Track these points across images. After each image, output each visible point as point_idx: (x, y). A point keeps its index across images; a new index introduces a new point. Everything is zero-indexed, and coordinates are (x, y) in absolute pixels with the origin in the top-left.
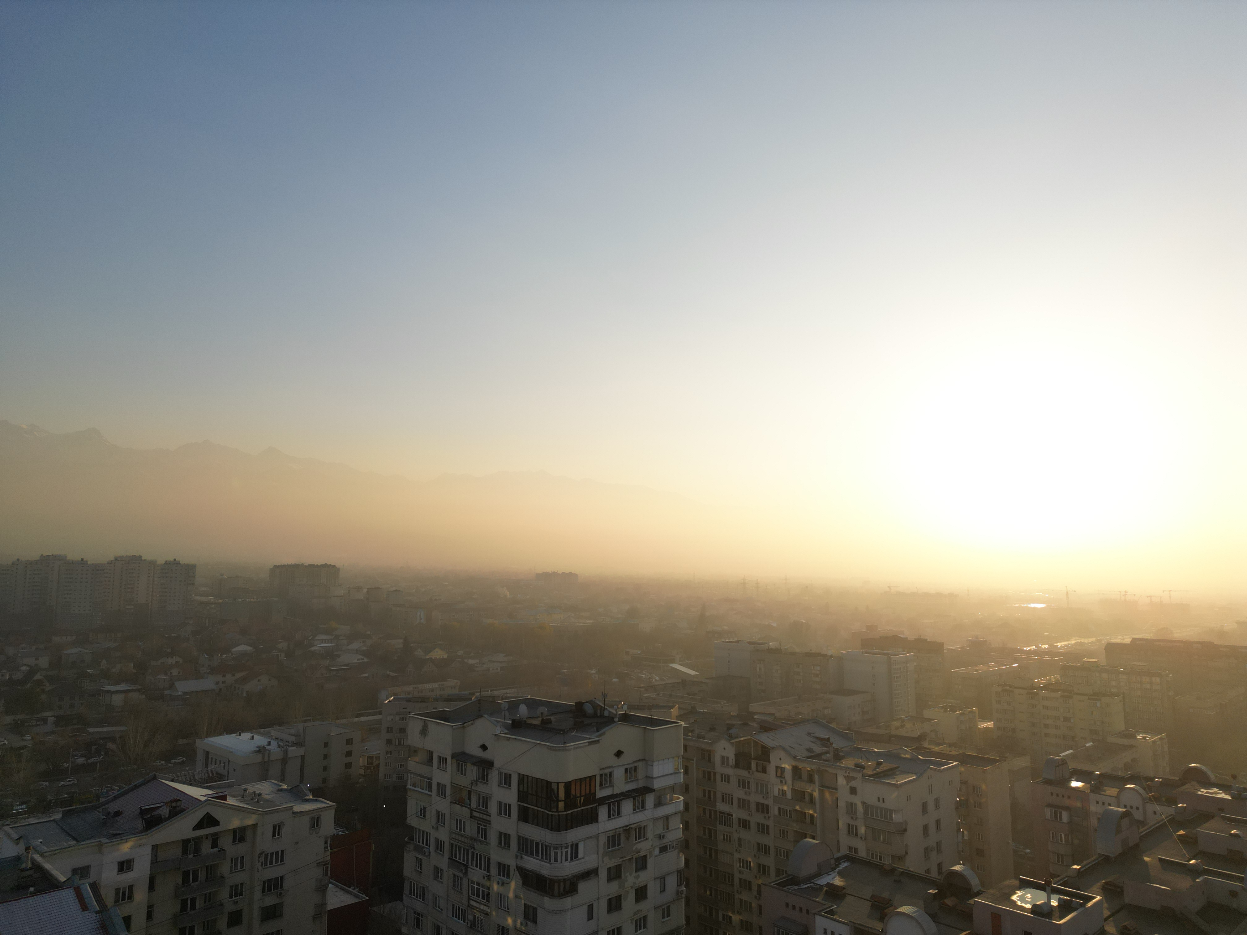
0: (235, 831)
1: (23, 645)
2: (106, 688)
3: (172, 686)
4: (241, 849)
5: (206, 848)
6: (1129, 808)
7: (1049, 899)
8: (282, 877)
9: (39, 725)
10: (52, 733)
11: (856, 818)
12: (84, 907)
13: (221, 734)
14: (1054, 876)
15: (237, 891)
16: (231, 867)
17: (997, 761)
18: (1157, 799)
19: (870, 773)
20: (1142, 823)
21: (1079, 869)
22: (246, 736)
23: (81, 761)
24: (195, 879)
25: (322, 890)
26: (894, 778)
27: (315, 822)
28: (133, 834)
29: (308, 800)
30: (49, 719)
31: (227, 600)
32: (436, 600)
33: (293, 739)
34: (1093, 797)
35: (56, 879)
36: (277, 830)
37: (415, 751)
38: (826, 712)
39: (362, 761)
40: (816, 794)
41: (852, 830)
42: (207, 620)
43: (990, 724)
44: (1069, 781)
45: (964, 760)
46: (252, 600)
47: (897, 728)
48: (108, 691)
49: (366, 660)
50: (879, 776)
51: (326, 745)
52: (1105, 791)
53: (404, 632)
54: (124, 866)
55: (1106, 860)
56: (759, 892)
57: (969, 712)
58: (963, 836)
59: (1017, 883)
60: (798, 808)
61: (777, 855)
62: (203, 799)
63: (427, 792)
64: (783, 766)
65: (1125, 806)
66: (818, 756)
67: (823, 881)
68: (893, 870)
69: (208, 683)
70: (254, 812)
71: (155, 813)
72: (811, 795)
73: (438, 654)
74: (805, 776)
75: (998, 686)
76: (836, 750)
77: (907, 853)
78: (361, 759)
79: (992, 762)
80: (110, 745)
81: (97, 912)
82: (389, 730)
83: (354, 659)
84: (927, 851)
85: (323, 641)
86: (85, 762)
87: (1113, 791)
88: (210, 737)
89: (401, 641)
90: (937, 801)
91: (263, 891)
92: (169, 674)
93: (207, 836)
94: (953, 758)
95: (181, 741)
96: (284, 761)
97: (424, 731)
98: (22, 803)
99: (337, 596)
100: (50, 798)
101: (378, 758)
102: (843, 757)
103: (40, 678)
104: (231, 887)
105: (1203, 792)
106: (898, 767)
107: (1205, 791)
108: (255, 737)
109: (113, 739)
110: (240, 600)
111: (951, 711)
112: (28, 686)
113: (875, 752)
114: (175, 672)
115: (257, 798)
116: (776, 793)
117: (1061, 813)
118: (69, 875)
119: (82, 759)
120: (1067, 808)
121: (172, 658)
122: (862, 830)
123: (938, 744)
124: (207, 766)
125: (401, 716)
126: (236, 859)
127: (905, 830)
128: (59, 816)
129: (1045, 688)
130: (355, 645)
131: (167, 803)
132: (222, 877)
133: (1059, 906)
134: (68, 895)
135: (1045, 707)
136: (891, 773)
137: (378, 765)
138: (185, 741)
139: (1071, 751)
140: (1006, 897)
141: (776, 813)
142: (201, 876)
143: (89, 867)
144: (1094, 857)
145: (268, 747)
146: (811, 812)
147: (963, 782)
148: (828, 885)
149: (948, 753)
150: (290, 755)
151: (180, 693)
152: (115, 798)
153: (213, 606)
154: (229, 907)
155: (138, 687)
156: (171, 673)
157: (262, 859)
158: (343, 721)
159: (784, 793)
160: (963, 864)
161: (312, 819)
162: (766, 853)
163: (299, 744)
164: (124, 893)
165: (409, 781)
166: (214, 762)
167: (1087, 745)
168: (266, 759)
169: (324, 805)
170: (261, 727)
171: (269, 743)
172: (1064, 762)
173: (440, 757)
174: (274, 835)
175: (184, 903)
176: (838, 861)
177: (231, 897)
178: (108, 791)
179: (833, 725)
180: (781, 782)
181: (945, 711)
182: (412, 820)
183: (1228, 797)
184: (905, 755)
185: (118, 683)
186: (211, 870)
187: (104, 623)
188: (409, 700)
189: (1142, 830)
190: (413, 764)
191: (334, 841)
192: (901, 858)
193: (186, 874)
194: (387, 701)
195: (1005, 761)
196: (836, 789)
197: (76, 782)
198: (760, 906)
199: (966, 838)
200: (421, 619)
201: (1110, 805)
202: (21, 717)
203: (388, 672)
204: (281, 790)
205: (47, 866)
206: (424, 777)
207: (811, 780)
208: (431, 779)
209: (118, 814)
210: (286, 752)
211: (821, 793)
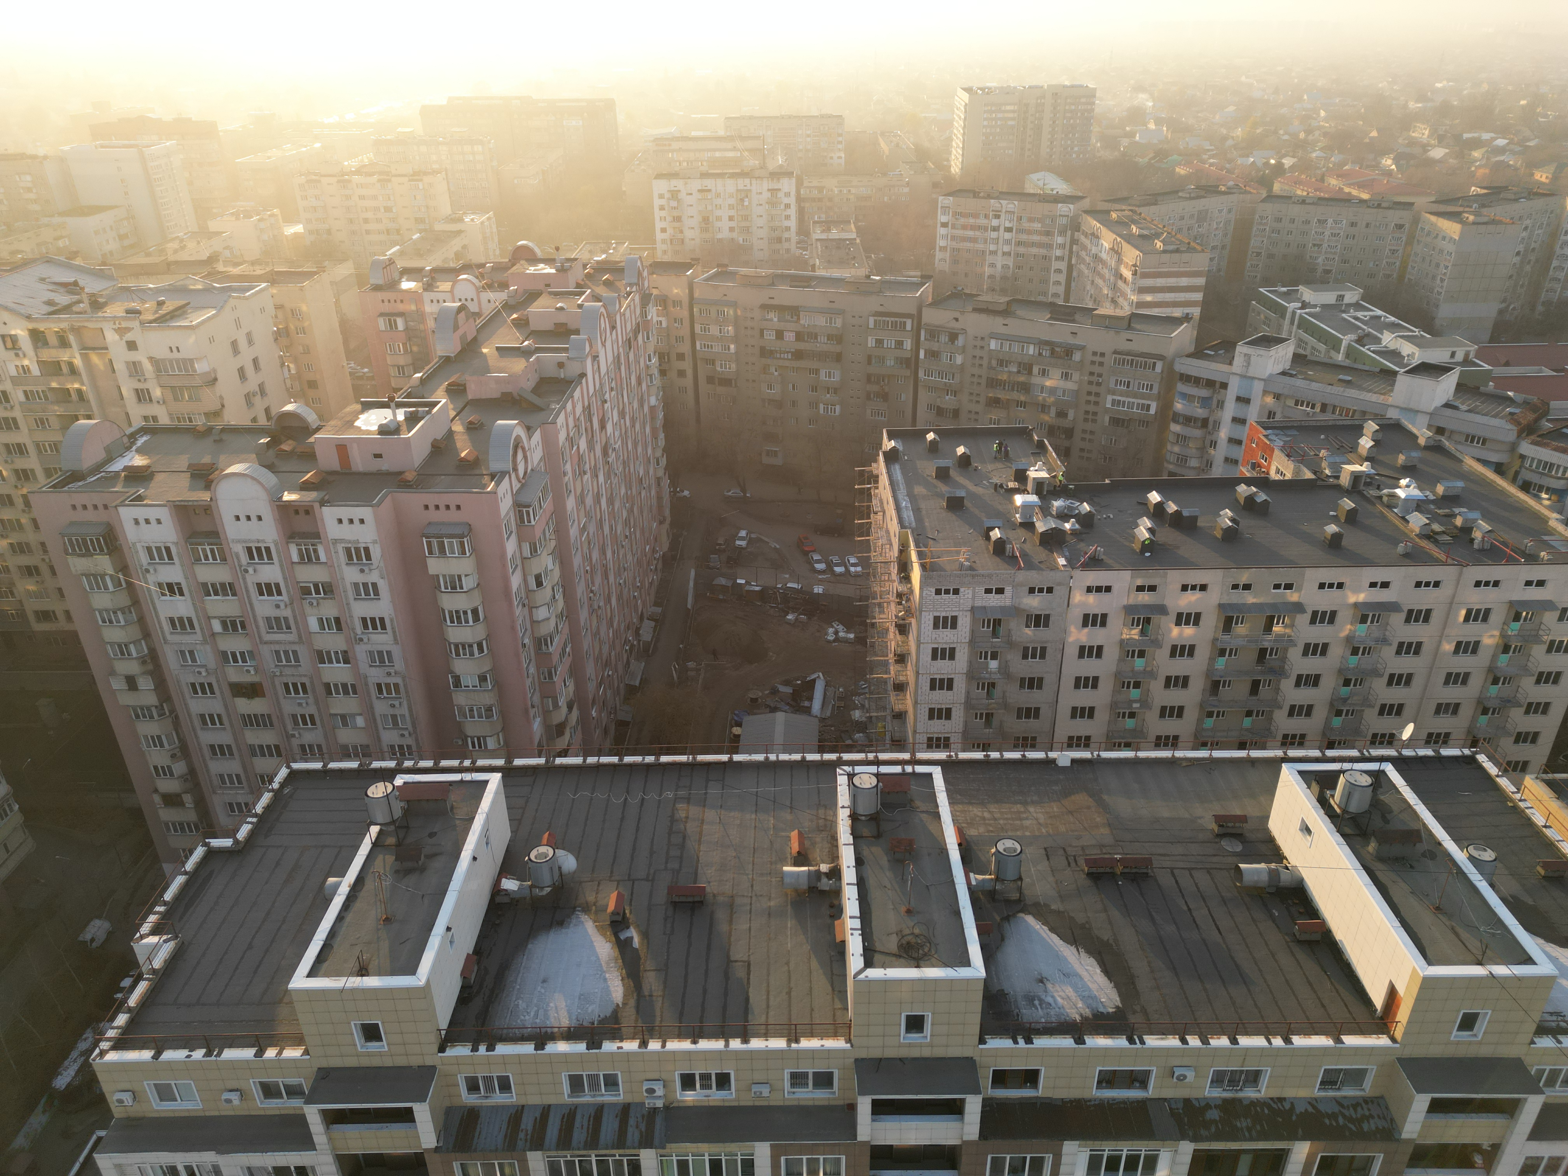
6: (464, 301)
7: (395, 415)
11: (145, 380)
14: (396, 390)
17: (315, 273)
18: (490, 286)
19: (151, 317)
20: (478, 315)
21: (421, 377)
26: (186, 318)
34: (427, 296)
38: (61, 244)
40: (78, 362)
41: (142, 396)
43: (299, 228)
44: (399, 282)
45: (274, 278)
47: (176, 251)
50: (163, 320)
52: (438, 287)
55: (447, 360)
56: (27, 504)
57: (270, 216)
58: (289, 371)
59: (359, 407)
60: (54, 385)
61: (40, 451)
64: (13, 332)
65: (460, 300)
66: (67, 309)
67: (118, 466)
68: (209, 430)
72: (71, 365)
74: (53, 340)
75: (301, 175)
76: (93, 295)
77: (223, 406)
79: (309, 275)
84: (248, 398)
87: (445, 286)
90: (249, 335)
94: (260, 279)
102: (105, 304)
105: (531, 270)
106: (188, 304)
107: (533, 268)
111: (245, 217)
113: (150, 289)
116: (13, 372)
117: (395, 321)
120: (401, 314)
122: (157, 393)
123: (236, 265)
127: (216, 379)
129: (358, 172)
133: (406, 419)
135: (362, 197)
136: (179, 312)
139: (398, 247)
140: (349, 424)
141: (22, 397)
144: (435, 361)
146: (76, 386)
147: (279, 307)
148: (126, 468)
149: (252, 273)
159: (26, 370)
160: (295, 402)
162: (22, 453)
167: (414, 237)
172: (391, 262)
176: (133, 437)
179: (78, 262)
180: (17, 355)
181: (237, 219)
183: (553, 271)
184: (194, 285)
189: (478, 321)
192: (217, 414)
195: (324, 271)
196: (106, 349)
198: (34, 521)
199: (293, 372)
201: (445, 301)
207: (64, 343)
211: (85, 358)
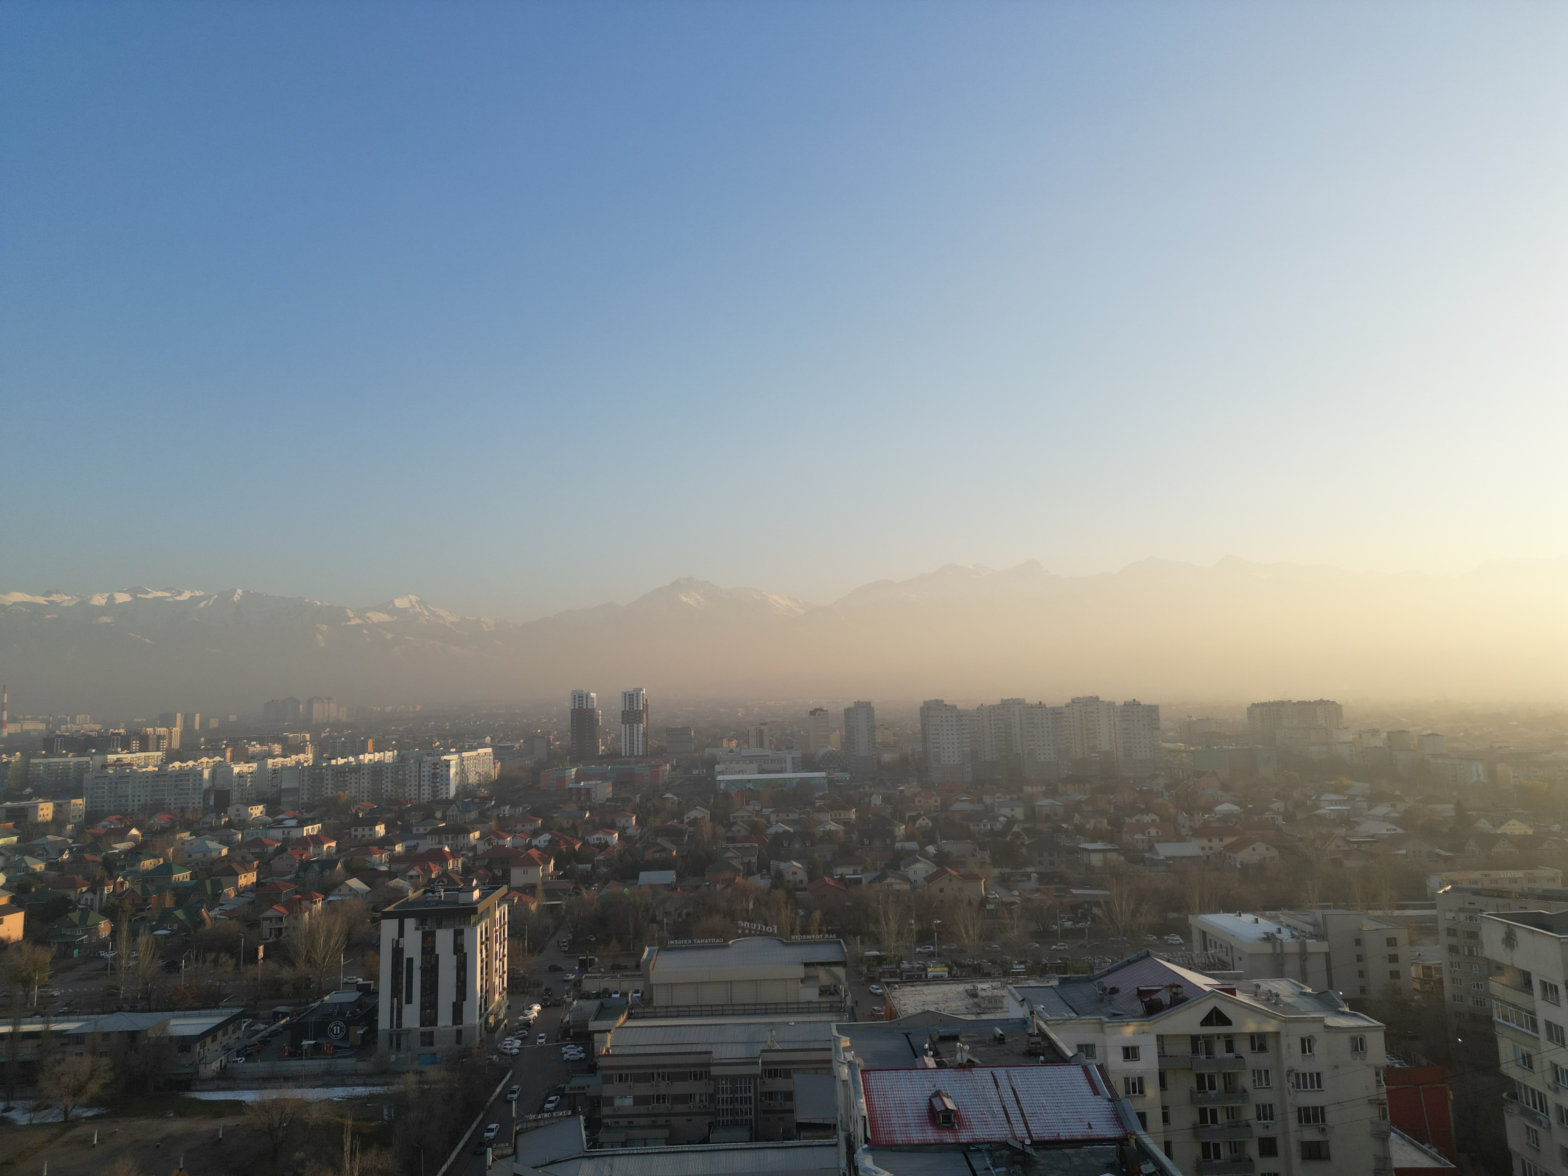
0: (1252, 1036)
1: (998, 795)
2: (1083, 846)
3: (1151, 848)
4: (1262, 1060)
5: (1219, 1050)
8: (1322, 1108)
9: (1024, 881)
10: (1038, 890)
12: (1096, 1092)
13: (1216, 912)
15: (1265, 1112)
16: (1254, 1080)
22: (1248, 918)
23: (1068, 924)
24: (1212, 1087)
25: (1383, 1138)
27: (1358, 1045)
28: (1133, 1017)
29: (1343, 1013)
30: (1032, 875)
31: (1200, 748)
32: (1500, 747)
33: (1310, 929)
35: (1063, 1052)
36: (1306, 1045)
37: (1500, 968)
39: (1415, 972)
42: (1180, 771)
46: (1230, 747)
48: (1086, 850)
49: (1400, 831)
51: (1358, 942)
53: (1455, 793)
54: (1130, 1053)
62: (1208, 989)
63: (1530, 1032)
69: (1192, 848)
70: (1273, 1017)
71: (1153, 997)
73: (1516, 828)
78: (1413, 968)
80: (1095, 910)
81: (1109, 1100)
82: (1451, 932)
83: (1383, 829)
85: (1331, 802)
86: (1073, 927)
88: (1204, 913)
89: (1452, 806)
91: (1300, 1121)
92: (1147, 834)
93: (1219, 1036)
95: (1173, 915)
96: (1303, 955)
97: (1510, 940)
98: (1020, 963)
99: (1344, 743)
100: (1044, 961)
101: (1439, 970)
103: (1019, 830)
104: (1258, 1106)
108: (1260, 920)
109: (1098, 904)
110: (1215, 747)
112: (1008, 838)
114: (1153, 832)
115: (1273, 999)
118: (1075, 1051)
119: (1070, 923)
121: (1147, 815)
124: (1206, 949)
125: (1468, 915)
126: (1259, 1072)
128: (1055, 983)
130: (1382, 810)
131: (1166, 987)
132: (1245, 1091)
134: (1076, 1072)
137: (1441, 981)
138: (1175, 915)
142: (1219, 1083)
143: (1093, 1046)
145: (1278, 936)
150: (1310, 949)
151: (1162, 857)
152: (1110, 972)
153: (1184, 755)
154: (1259, 1130)
155: (1116, 847)
156: (1149, 833)
157: (1293, 1079)
158: (1379, 913)
161: (1353, 1039)
163: (1321, 936)
164: (1134, 1084)
165: (1495, 1011)
166: (1213, 945)
168: (1278, 951)
169: (1366, 1024)
170: (1266, 908)
171: (1279, 931)
173: (1544, 984)
174: (1304, 1051)
175: (1203, 1112)
177: (1259, 1119)
178: (1100, 962)
182: (1510, 1068)
185: (1094, 841)
186: (1229, 1079)
187: (1070, 773)
188: (1477, 893)
190: (1497, 986)
191: (1389, 1075)
193: (1200, 1078)
194: (1441, 892)
197: (1067, 947)
200: (1479, 776)
202: (1006, 870)
203: (1438, 850)
204: (1305, 994)
205: (1053, 1036)
206: (1519, 1008)
208: (1533, 1013)
209: (1114, 991)
210: (1303, 945)
